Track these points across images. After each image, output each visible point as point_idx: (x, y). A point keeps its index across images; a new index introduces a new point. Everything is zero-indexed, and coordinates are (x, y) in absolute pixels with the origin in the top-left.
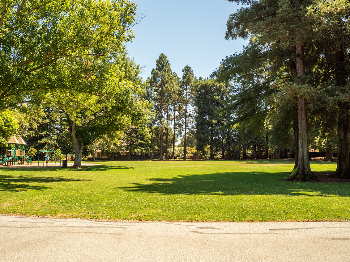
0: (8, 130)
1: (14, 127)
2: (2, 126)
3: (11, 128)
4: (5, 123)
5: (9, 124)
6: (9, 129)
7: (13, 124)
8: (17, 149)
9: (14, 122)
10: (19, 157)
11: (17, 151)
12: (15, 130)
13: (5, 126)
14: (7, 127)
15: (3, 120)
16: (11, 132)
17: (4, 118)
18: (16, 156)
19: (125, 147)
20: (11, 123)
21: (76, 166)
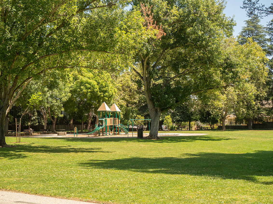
0: (104, 96)
1: (110, 92)
2: (98, 92)
3: (107, 94)
4: (99, 89)
5: (104, 89)
6: (105, 95)
7: (110, 89)
8: (108, 117)
9: (110, 87)
10: (111, 126)
11: (108, 120)
12: (112, 95)
13: (100, 92)
14: (102, 93)
15: (98, 85)
16: (107, 99)
17: (98, 83)
18: (107, 125)
19: (267, 111)
20: (107, 88)
21: (151, 136)
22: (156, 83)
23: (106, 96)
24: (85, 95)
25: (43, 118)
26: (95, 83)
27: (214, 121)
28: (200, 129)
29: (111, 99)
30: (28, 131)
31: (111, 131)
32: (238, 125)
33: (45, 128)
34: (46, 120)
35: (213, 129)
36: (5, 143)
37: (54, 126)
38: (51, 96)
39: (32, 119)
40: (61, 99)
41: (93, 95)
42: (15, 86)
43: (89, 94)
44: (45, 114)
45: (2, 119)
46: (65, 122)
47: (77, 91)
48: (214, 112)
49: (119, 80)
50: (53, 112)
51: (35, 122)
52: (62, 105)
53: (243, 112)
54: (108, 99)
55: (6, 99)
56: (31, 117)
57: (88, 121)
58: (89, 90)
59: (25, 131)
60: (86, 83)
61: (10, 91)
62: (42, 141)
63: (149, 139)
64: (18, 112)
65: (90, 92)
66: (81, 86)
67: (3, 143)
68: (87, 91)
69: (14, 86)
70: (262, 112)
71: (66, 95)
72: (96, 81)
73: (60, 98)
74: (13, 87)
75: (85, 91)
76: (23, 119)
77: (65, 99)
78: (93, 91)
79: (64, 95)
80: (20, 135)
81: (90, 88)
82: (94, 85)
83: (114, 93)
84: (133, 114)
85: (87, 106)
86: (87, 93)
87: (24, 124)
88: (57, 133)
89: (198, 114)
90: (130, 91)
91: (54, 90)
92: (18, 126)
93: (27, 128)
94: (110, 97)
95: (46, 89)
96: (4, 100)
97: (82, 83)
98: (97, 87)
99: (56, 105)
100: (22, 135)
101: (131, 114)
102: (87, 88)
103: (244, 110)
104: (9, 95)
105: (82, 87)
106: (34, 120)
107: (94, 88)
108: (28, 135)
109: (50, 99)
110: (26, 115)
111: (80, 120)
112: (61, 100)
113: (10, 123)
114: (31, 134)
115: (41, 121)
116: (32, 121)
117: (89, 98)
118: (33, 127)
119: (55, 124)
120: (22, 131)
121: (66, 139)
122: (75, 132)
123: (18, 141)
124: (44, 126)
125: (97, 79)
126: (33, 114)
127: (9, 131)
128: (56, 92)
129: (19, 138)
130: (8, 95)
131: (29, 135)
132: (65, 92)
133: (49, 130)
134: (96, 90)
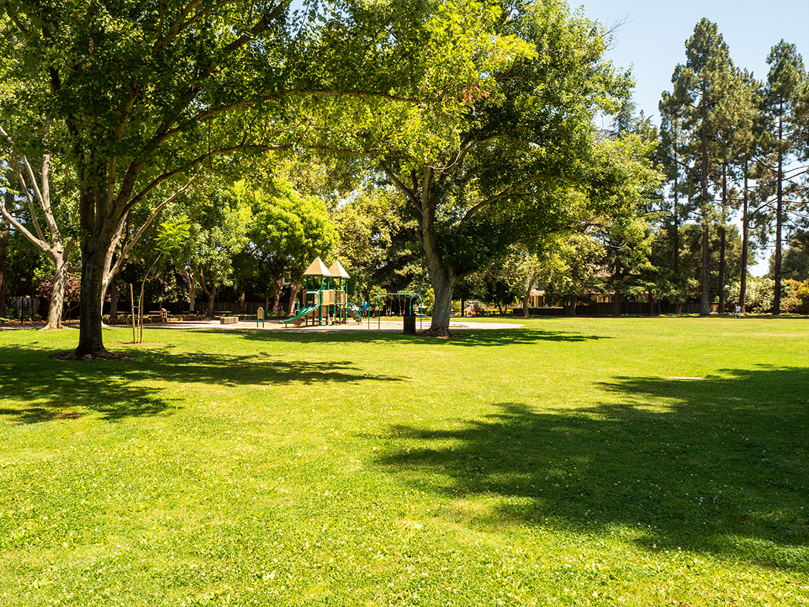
0: (314, 246)
1: (327, 239)
2: (301, 236)
3: (319, 242)
4: (305, 231)
5: (315, 231)
6: (316, 243)
7: (325, 233)
8: (326, 289)
9: (325, 228)
10: (332, 306)
11: (326, 293)
12: (330, 245)
13: (307, 238)
14: (310, 239)
15: (301, 222)
16: (320, 251)
17: (303, 220)
18: (324, 304)
19: (605, 282)
20: (320, 229)
21: (435, 330)
22: (405, 225)
23: (318, 247)
24: (276, 242)
25: (188, 289)
26: (297, 219)
27: (509, 300)
28: (480, 313)
29: (327, 253)
30: (158, 314)
31: (331, 316)
32: (546, 307)
33: (192, 308)
34: (194, 293)
35: (503, 315)
36: (100, 347)
37: (212, 305)
38: (209, 242)
39: (166, 290)
40: (228, 248)
41: (293, 244)
42: (128, 194)
43: (284, 240)
44: (191, 281)
45: (92, 284)
46: (230, 297)
47: (260, 234)
48: (514, 283)
49: (336, 218)
50: (210, 275)
51: (172, 296)
52: (231, 261)
53: (568, 283)
54: (322, 252)
55: (103, 230)
56: (163, 286)
57: (275, 296)
58: (285, 233)
59: (152, 314)
60: (278, 219)
61: (115, 208)
62: (194, 338)
63: (432, 335)
64: (139, 276)
65: (286, 237)
66: (267, 224)
67: (96, 347)
68: (281, 235)
69: (125, 195)
70: (598, 285)
71: (239, 242)
72: (299, 215)
73: (226, 247)
74: (122, 195)
75: (275, 234)
76: (149, 291)
77: (237, 249)
78: (293, 235)
79: (234, 239)
80: (142, 321)
81: (286, 230)
82: (295, 223)
83: (334, 241)
84: (361, 284)
85: (277, 267)
86: (280, 240)
87: (150, 300)
88: (218, 319)
89: (482, 286)
90: (358, 238)
91: (213, 229)
92: (136, 304)
93: (157, 307)
94: (326, 248)
95: (198, 226)
96: (97, 232)
97: (269, 218)
98: (300, 226)
99: (219, 260)
100: (145, 322)
101: (357, 284)
102: (279, 229)
103: (570, 280)
104: (111, 220)
105: (270, 226)
106: (170, 292)
107: (295, 230)
108: (158, 322)
109: (205, 248)
110: (154, 282)
111: (263, 294)
112: (228, 250)
113: (122, 297)
114: (165, 320)
115: (184, 294)
116: (165, 293)
117: (284, 249)
118: (166, 304)
119: (212, 301)
120: (145, 314)
121: (245, 332)
122: (258, 318)
123: (136, 338)
124: (189, 304)
125: (300, 212)
126: (168, 280)
127: (119, 314)
128: (218, 233)
129: (140, 330)
130: (110, 218)
131: (161, 321)
132: (237, 236)
133: (201, 313)
134: (298, 233)
